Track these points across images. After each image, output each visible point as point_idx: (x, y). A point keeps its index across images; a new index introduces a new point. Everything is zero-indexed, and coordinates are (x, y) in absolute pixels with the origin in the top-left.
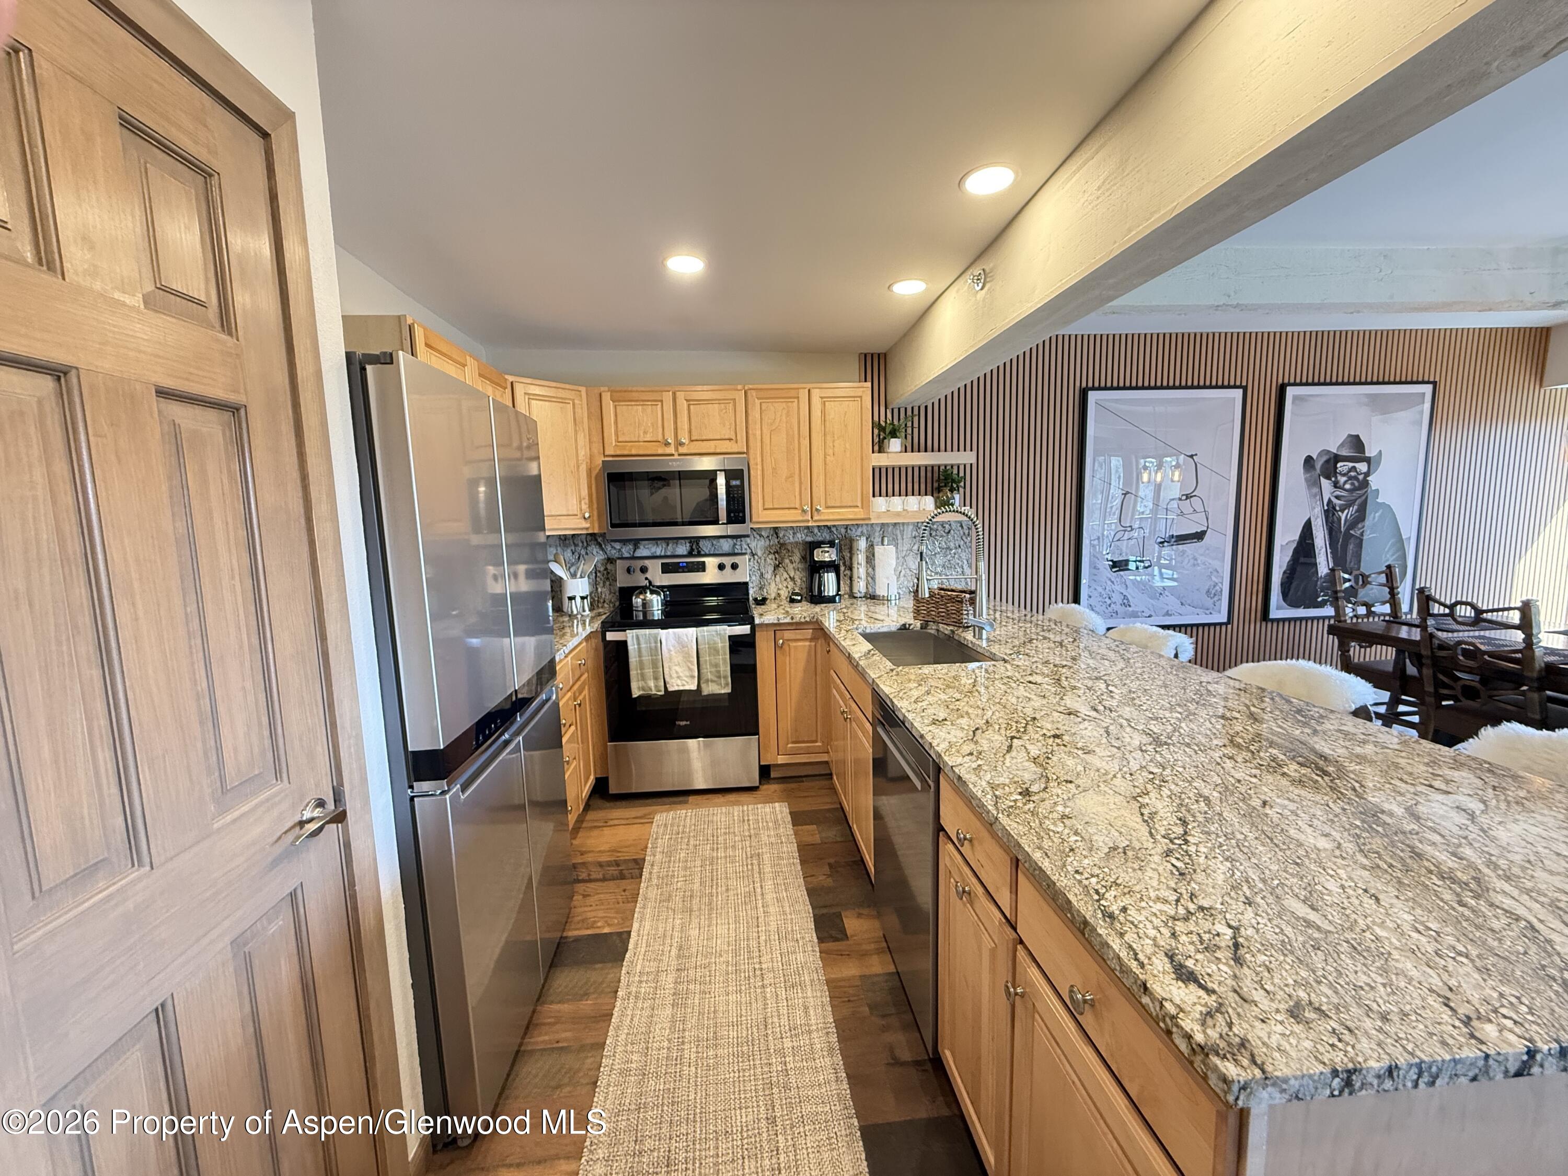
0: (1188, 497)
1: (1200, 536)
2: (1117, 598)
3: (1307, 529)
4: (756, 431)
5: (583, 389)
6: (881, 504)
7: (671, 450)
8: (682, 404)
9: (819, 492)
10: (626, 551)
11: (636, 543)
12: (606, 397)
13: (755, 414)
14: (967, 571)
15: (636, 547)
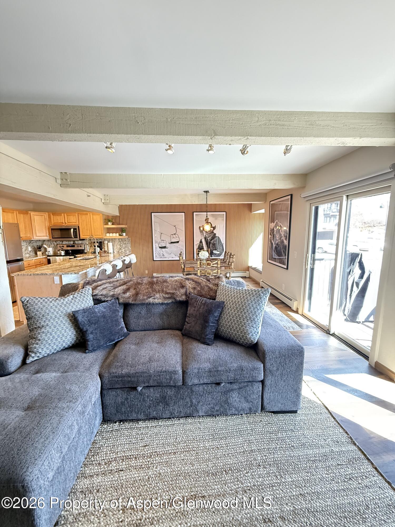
0: (175, 234)
1: (178, 242)
2: (161, 254)
3: (201, 242)
4: (80, 221)
5: (47, 213)
6: (108, 235)
7: (64, 224)
8: (66, 216)
9: (93, 232)
10: (61, 243)
11: (63, 241)
12: (51, 214)
13: (80, 218)
14: (130, 248)
15: (63, 242)
